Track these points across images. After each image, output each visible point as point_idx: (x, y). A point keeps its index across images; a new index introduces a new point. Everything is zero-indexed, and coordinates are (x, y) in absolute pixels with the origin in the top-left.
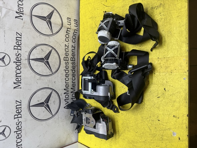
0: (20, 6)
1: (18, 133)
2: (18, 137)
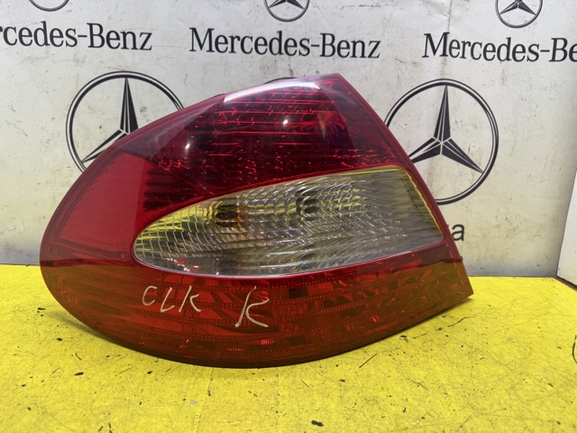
0: (468, 49)
1: (40, 34)
2: (25, 33)
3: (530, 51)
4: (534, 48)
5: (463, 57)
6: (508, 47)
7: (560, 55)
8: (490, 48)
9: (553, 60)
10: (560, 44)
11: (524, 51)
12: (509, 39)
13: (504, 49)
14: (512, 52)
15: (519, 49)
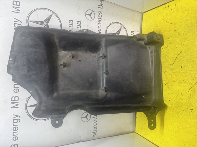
0: (99, 28)
1: (95, 118)
2: (95, 121)
3: (100, 13)
4: (99, 12)
5: (101, 29)
6: (99, 18)
7: (101, 7)
8: (99, 23)
9: (102, 8)
10: (99, 6)
11: (100, 15)
12: (97, 18)
13: (99, 19)
14: (100, 17)
15: (99, 16)
